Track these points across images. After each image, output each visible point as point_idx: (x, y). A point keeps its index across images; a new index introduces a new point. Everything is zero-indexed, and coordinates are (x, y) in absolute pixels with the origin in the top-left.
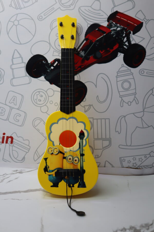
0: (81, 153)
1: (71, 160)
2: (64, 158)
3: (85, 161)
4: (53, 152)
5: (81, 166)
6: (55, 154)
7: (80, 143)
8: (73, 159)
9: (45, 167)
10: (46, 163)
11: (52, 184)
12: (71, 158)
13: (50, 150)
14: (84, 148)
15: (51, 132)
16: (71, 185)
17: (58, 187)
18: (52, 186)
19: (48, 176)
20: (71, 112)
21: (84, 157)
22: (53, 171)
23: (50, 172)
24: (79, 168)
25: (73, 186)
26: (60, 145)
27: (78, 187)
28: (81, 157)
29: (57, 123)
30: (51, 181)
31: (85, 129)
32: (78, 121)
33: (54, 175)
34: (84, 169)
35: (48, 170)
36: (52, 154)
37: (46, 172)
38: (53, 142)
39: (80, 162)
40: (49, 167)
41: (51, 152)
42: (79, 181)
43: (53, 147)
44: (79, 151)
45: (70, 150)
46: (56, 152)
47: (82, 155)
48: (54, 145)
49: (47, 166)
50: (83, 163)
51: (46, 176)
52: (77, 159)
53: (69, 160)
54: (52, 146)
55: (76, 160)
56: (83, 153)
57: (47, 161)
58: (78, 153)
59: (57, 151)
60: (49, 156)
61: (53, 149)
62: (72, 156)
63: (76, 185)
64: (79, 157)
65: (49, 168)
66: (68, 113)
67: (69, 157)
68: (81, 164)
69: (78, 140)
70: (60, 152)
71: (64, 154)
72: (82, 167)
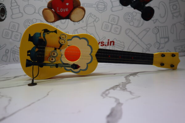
0: (59, 65)
1: (53, 55)
2: (55, 49)
3: (51, 67)
4: (62, 39)
5: (47, 64)
6: (60, 41)
7: (68, 64)
8: (54, 57)
9: (49, 31)
10: (52, 32)
11: (32, 35)
12: (55, 55)
13: (64, 36)
14: (63, 68)
15: (80, 39)
16: (29, 53)
17: (29, 41)
18: (30, 35)
19: (40, 32)
20: (97, 59)
21: (55, 67)
22: (44, 37)
23: (43, 35)
24: (45, 62)
25: (28, 55)
26: (68, 46)
27: (27, 60)
28: (55, 65)
29: (88, 45)
30: (35, 34)
31: (81, 70)
32: (88, 65)
33: (40, 38)
34: (44, 66)
35: (45, 33)
36: (60, 38)
37: (43, 31)
38: (71, 40)
39: (50, 63)
40: (49, 34)
41: (61, 37)
42: (33, 61)
43: (66, 40)
44: (61, 63)
45: (62, 55)
46: (61, 41)
47: (57, 66)
48: (68, 40)
49: (49, 32)
50: (49, 66)
51: (40, 31)
52: (54, 60)
53: (53, 53)
54: (67, 38)
55: (52, 59)
56: (59, 67)
57: (54, 33)
58: (59, 62)
59: (62, 43)
60: (58, 35)
61: (64, 39)
62: (56, 56)
63: (29, 58)
64: (55, 63)
65: (47, 34)
66: (96, 55)
67: (56, 53)
68: (49, 64)
69: (71, 63)
70: (61, 45)
71: (59, 49)
72: (45, 64)
